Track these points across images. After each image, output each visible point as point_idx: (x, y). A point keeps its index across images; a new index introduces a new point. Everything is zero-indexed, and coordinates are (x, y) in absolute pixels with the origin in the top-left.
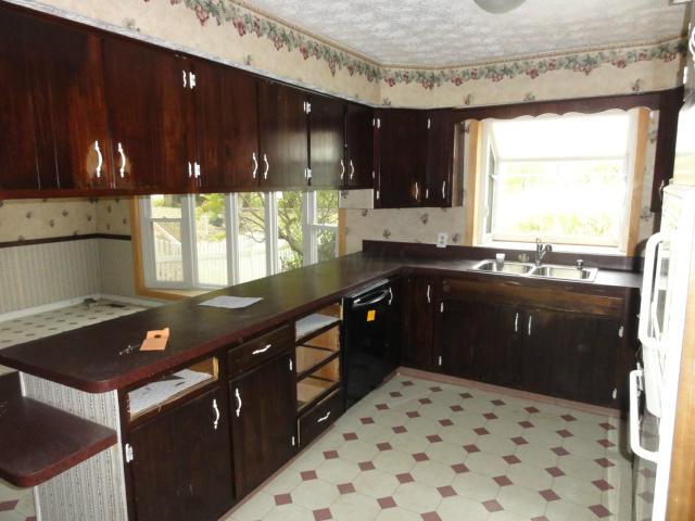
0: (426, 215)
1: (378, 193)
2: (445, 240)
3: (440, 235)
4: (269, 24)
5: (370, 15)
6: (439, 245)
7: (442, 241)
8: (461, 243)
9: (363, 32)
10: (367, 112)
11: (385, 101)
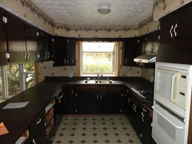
0: (66, 68)
1: (54, 62)
2: (72, 75)
3: (70, 74)
4: (30, 4)
5: (64, 8)
6: (70, 77)
7: (71, 75)
8: (77, 75)
9: (56, 12)
10: (49, 36)
11: (56, 34)
